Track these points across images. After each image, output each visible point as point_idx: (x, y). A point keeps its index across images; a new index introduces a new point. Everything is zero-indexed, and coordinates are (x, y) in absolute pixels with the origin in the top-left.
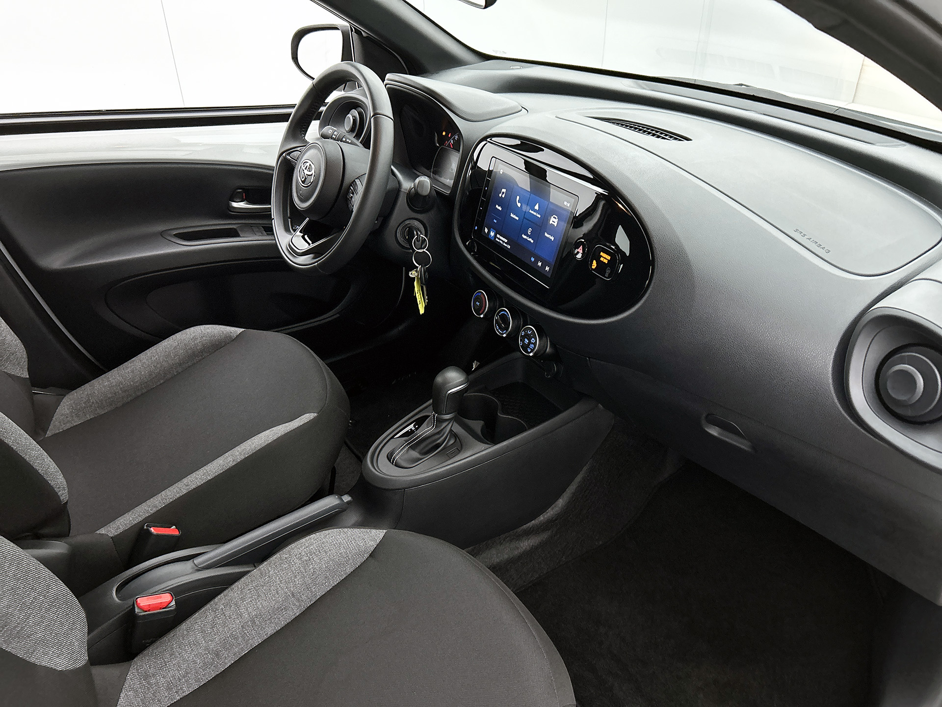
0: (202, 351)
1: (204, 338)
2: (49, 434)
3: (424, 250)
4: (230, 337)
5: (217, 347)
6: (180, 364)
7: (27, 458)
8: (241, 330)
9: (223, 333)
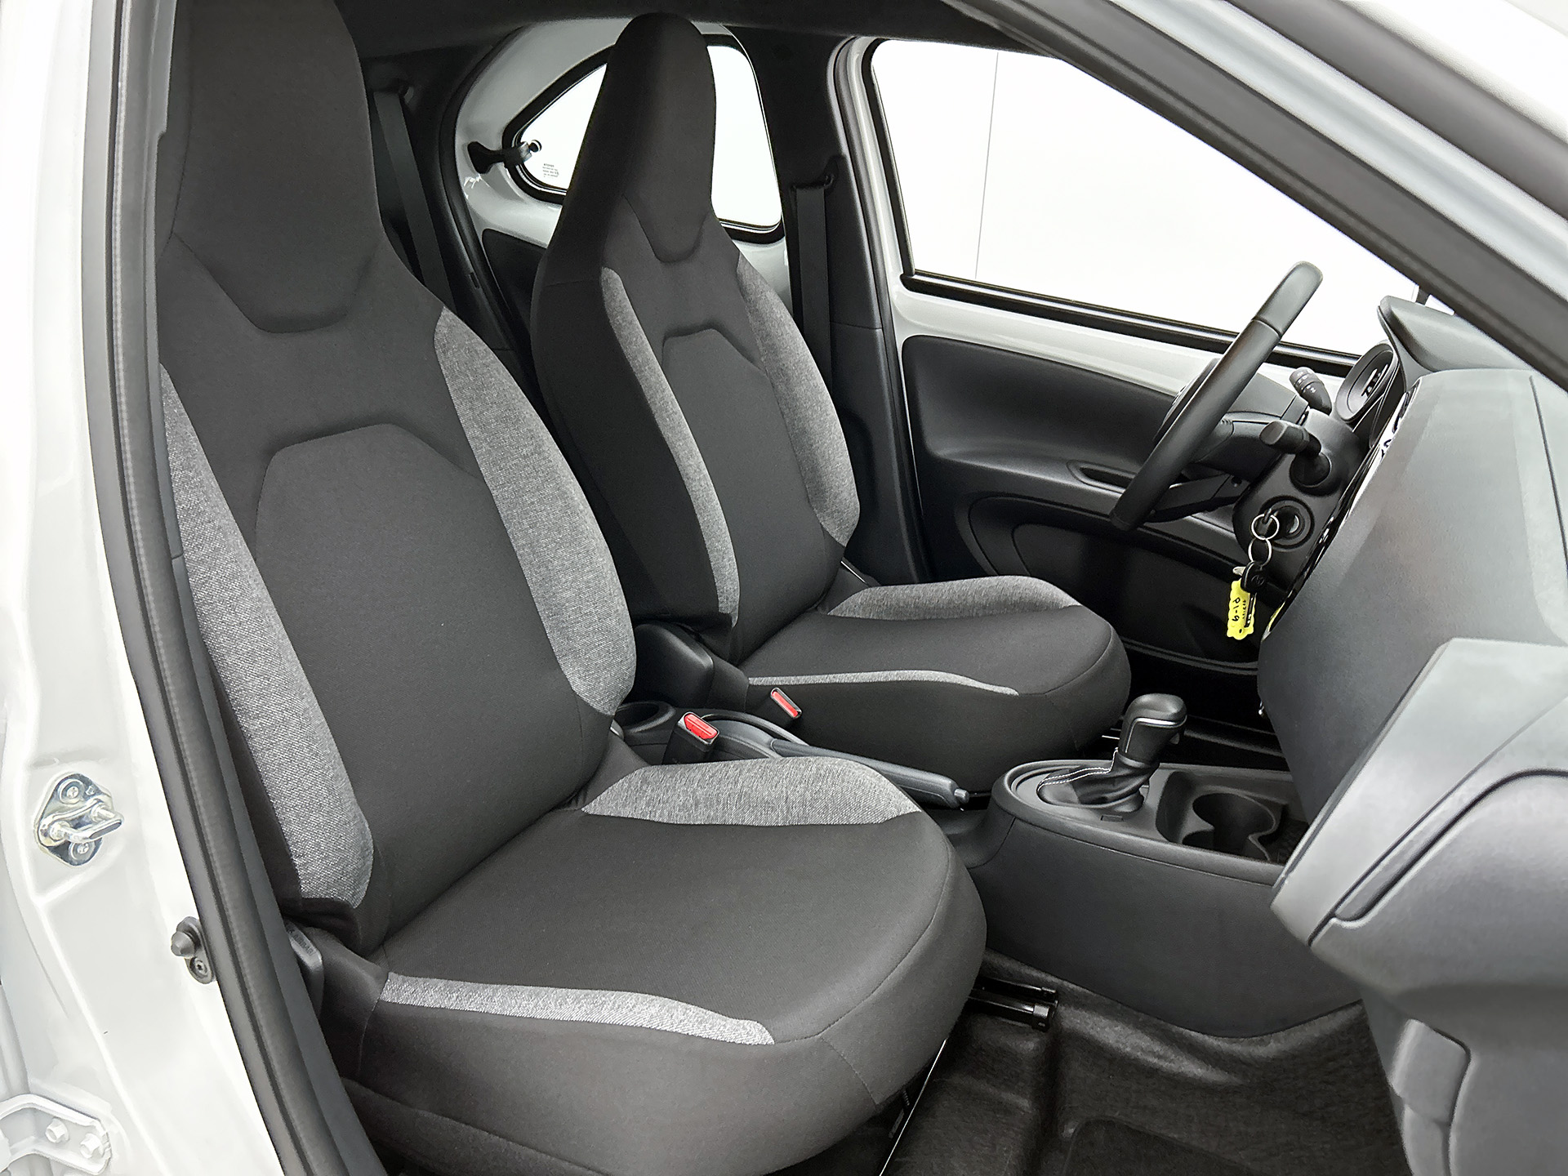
0: (1015, 604)
1: (1027, 591)
2: (832, 613)
3: (1267, 540)
4: (1057, 605)
5: (1035, 608)
6: (984, 607)
7: (708, 544)
8: (1073, 602)
9: (1052, 595)
